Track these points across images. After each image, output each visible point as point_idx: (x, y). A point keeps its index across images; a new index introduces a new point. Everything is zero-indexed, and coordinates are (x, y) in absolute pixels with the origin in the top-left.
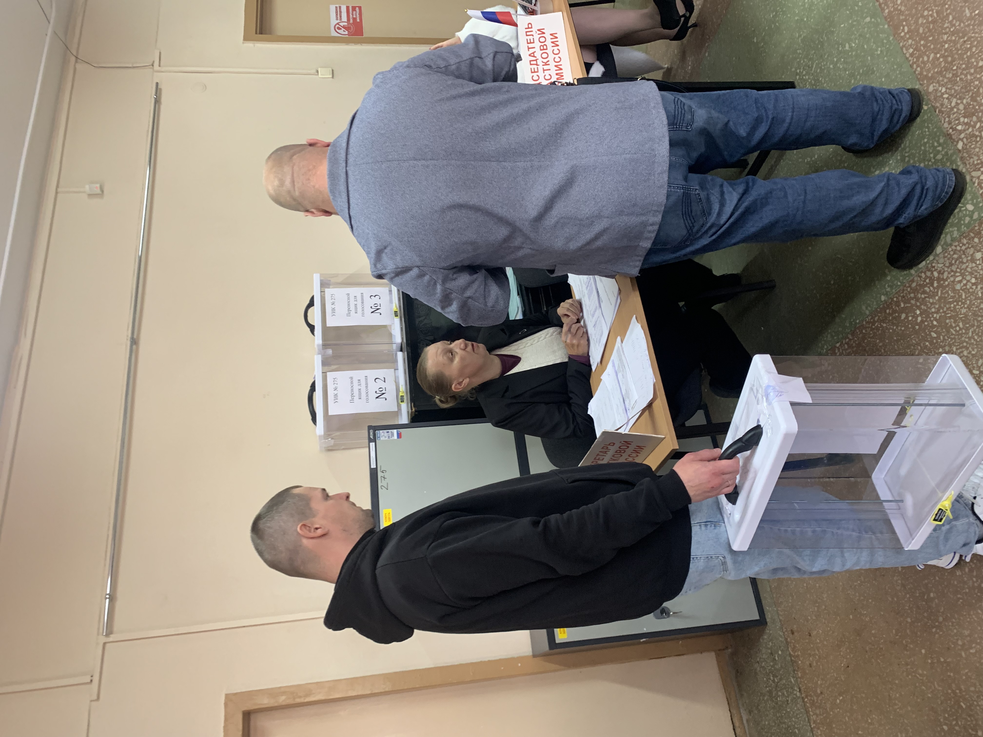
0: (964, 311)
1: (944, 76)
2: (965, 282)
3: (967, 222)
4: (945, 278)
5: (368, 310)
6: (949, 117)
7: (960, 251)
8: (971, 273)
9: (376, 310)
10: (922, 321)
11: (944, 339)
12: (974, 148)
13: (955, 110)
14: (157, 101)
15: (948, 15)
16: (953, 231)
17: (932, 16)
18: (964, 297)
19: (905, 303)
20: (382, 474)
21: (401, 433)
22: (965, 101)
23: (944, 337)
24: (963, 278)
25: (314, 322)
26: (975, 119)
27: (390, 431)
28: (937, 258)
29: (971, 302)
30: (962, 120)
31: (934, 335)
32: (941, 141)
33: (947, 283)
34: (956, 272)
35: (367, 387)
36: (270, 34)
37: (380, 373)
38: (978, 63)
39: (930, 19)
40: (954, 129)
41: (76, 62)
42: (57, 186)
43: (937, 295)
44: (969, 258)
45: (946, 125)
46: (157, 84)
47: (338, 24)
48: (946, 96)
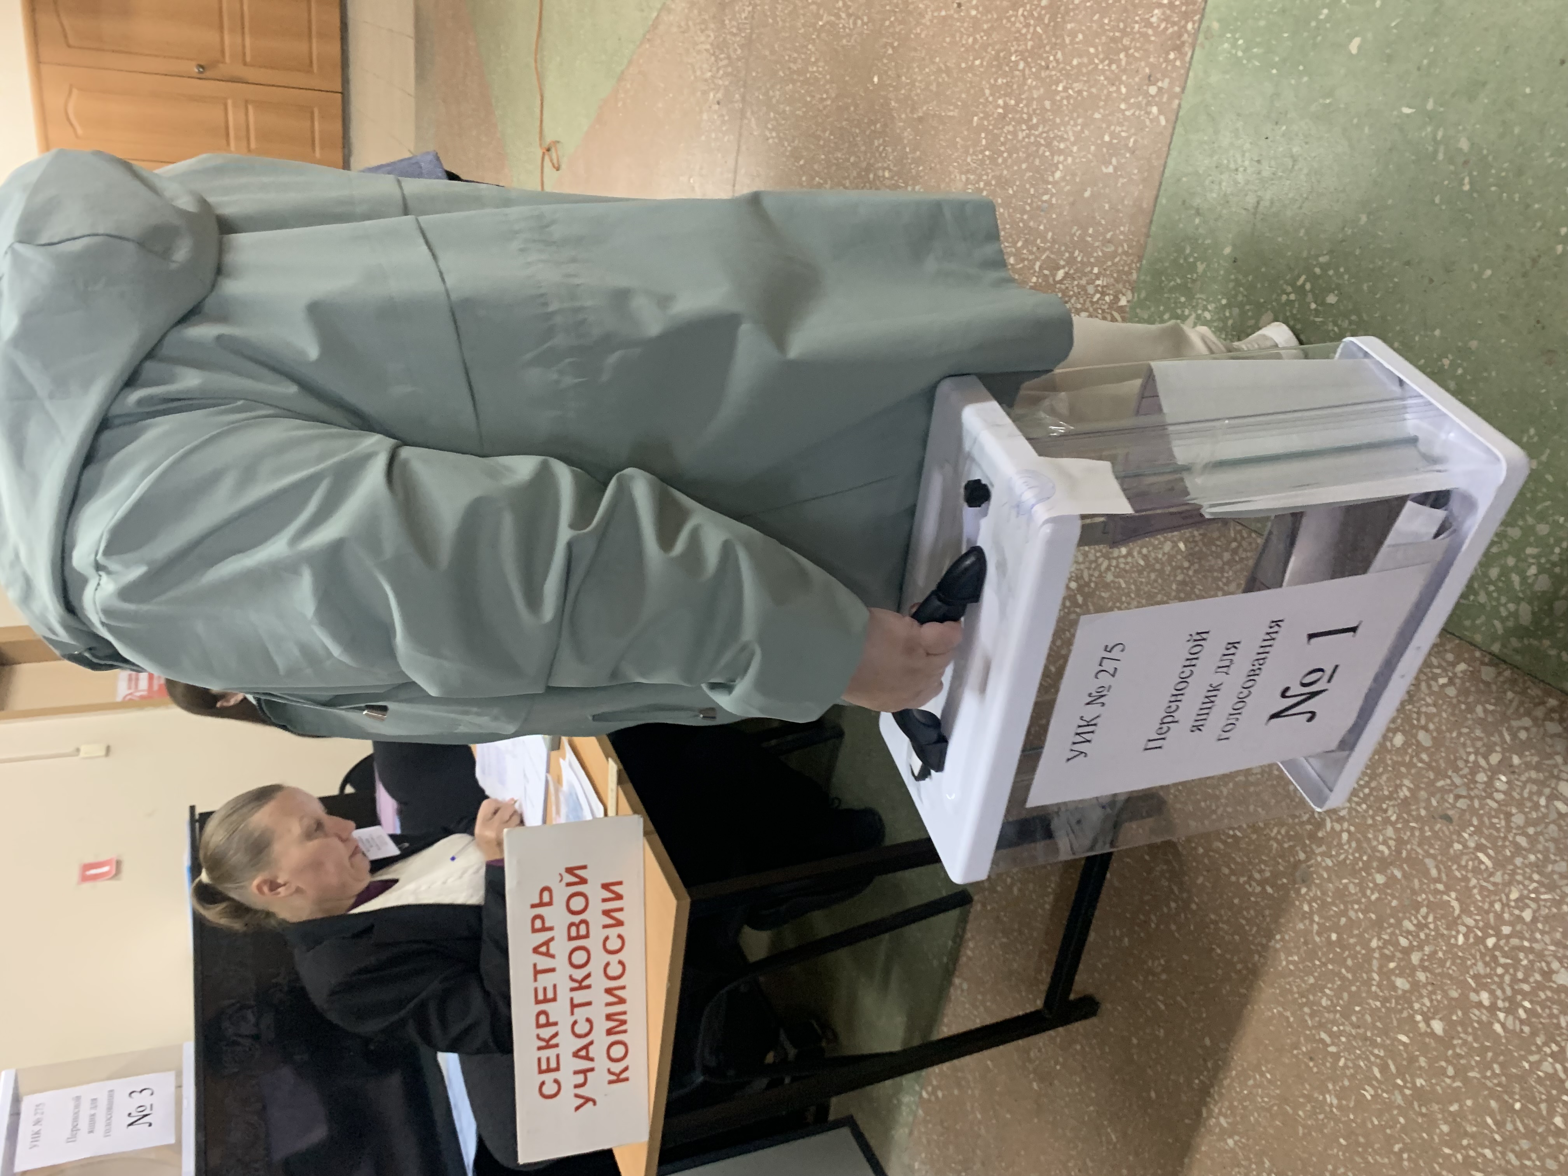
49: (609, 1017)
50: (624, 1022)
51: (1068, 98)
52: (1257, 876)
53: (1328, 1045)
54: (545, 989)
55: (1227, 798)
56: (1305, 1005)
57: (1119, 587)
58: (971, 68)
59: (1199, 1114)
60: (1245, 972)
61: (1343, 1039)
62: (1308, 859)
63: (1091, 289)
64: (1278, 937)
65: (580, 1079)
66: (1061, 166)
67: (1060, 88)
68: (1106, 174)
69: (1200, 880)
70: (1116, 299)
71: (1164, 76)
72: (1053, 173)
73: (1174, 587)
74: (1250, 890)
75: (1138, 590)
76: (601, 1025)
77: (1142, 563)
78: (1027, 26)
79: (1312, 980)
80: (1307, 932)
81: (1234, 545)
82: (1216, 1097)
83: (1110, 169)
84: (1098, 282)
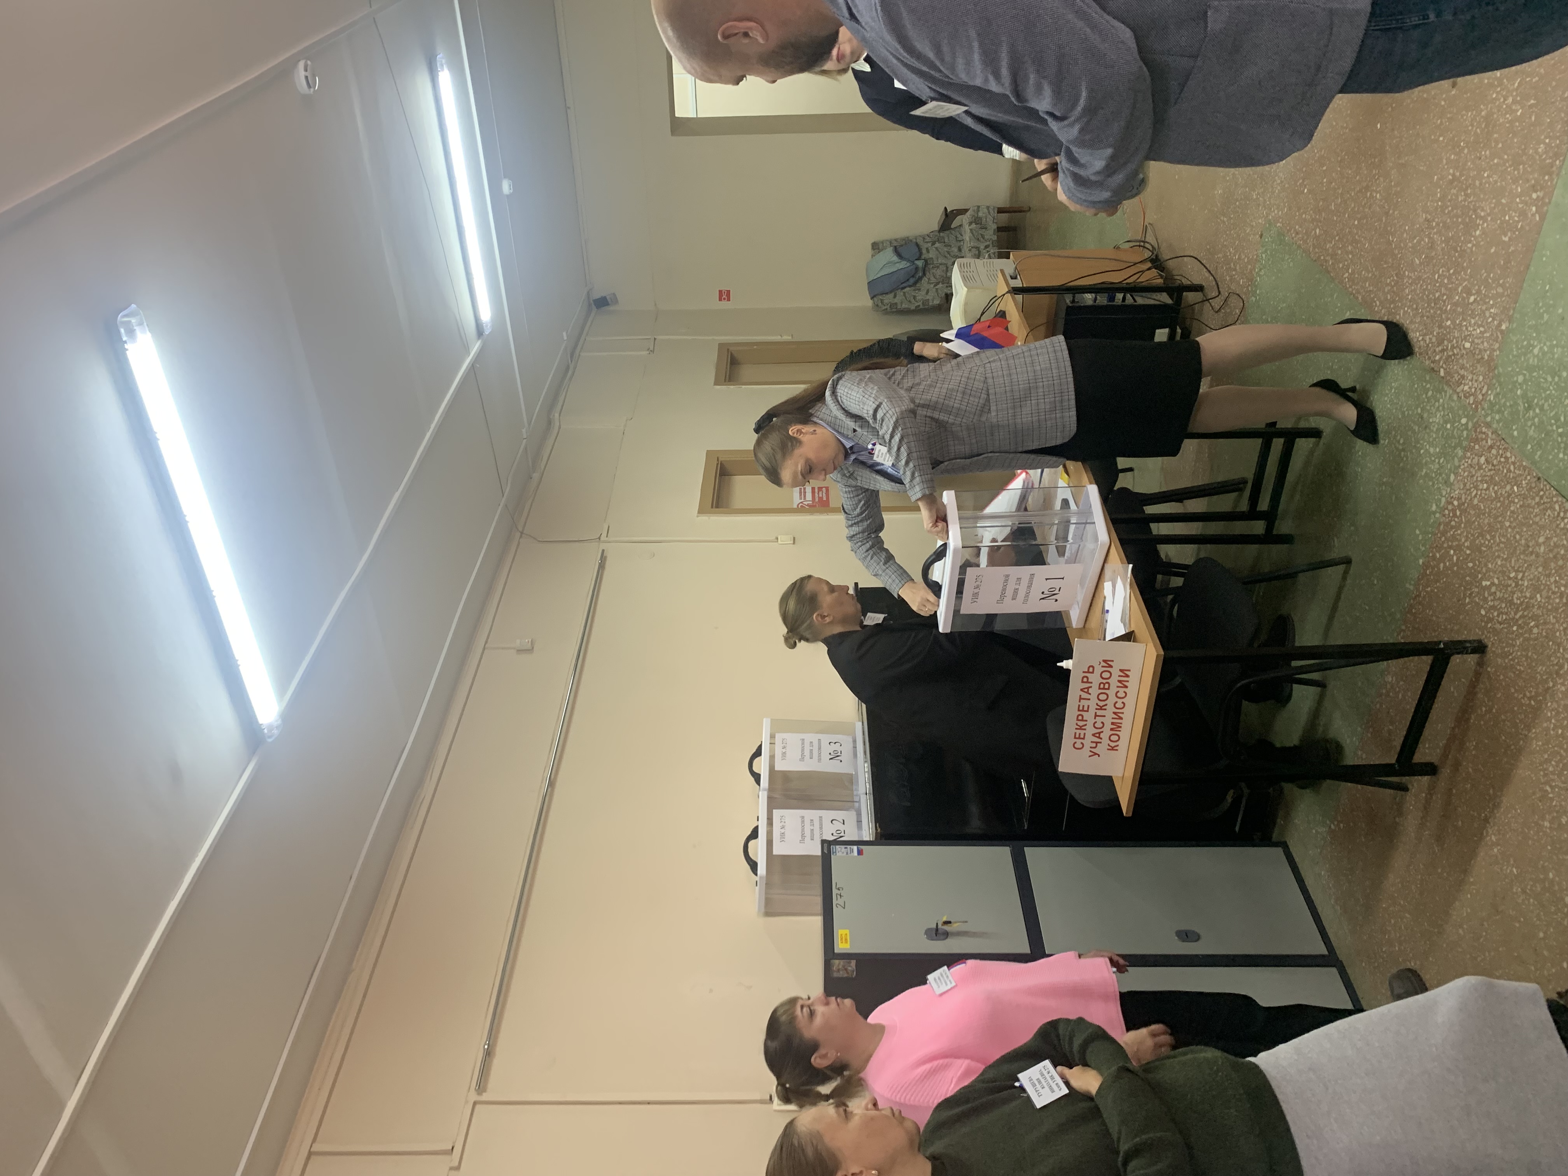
0: (1486, 521)
1: (1416, 323)
2: (1479, 493)
3: (1465, 436)
4: (1463, 500)
5: (826, 757)
6: (1427, 354)
7: (1467, 467)
8: (1481, 481)
9: (835, 756)
10: (1458, 559)
11: (1480, 562)
12: (1453, 368)
13: (1430, 345)
14: (602, 566)
15: (1404, 272)
16: (1457, 453)
17: (1393, 281)
18: (1482, 508)
19: (1439, 552)
20: (839, 892)
21: (862, 850)
22: (1435, 333)
23: (1478, 560)
24: (1477, 490)
25: (761, 771)
26: (1446, 342)
27: (849, 847)
28: (1453, 487)
29: (1488, 507)
30: (1437, 350)
31: (1470, 565)
32: (1428, 378)
33: (1466, 505)
34: (1471, 488)
35: (821, 828)
36: (727, 508)
37: (839, 815)
38: (1435, 296)
39: (1393, 283)
40: (1433, 362)
41: (521, 537)
42: (486, 642)
43: (1462, 523)
44: (1477, 468)
45: (1427, 362)
46: (603, 551)
47: (801, 503)
48: (1420, 338)
49: (1113, 723)
50: (1120, 727)
51: (1489, 183)
52: (1528, 694)
53: (1549, 793)
54: (1083, 706)
55: (1518, 647)
56: (1541, 770)
57: (1480, 509)
58: (1437, 140)
59: (1482, 834)
60: (1515, 751)
61: (1557, 790)
62: (1554, 686)
63: (1487, 314)
64: (1534, 731)
65: (1094, 745)
66: (1480, 227)
67: (1486, 175)
68: (1504, 241)
69: (1499, 696)
70: (1500, 325)
71: (1541, 189)
72: (1475, 231)
73: (1508, 514)
74: (1524, 702)
75: (1490, 512)
76: (1108, 726)
77: (1493, 495)
78: (1472, 125)
79: (1546, 756)
80: (1547, 729)
81: (1542, 493)
82: (1492, 824)
83: (1506, 239)
84: (1492, 310)
